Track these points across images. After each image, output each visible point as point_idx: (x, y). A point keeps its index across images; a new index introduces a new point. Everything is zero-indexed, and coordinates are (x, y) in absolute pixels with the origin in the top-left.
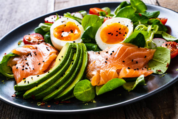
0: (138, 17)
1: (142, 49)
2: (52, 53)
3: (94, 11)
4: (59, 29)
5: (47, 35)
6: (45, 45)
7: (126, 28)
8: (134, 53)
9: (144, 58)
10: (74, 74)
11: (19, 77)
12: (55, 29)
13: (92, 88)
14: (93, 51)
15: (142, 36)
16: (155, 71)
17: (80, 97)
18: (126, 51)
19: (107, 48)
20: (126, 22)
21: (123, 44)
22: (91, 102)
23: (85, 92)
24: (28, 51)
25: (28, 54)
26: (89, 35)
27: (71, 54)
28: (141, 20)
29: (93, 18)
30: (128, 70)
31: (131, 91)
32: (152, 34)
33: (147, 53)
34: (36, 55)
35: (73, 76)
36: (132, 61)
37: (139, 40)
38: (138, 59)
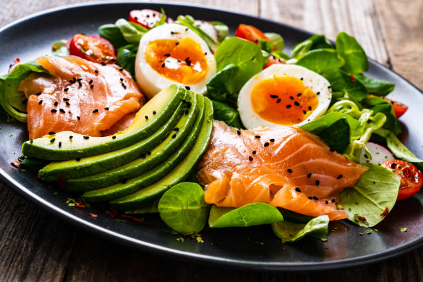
0: (347, 81)
1: (338, 158)
2: (131, 97)
3: (248, 33)
4: (160, 48)
5: (126, 51)
6: (118, 73)
7: (314, 97)
8: (317, 160)
9: (335, 177)
10: (171, 162)
11: (39, 126)
12: (151, 43)
13: (202, 208)
14: (227, 123)
15: (346, 128)
16: (351, 217)
17: (170, 218)
18: (301, 149)
19: (260, 128)
20: (318, 84)
21: (298, 130)
22: (191, 238)
23: (186, 210)
24: (76, 73)
25: (74, 79)
26: (226, 84)
27: (175, 112)
28: (350, 90)
29: (247, 49)
30: (294, 194)
31: (289, 244)
32: (369, 130)
33: (347, 170)
34: (92, 87)
35: (167, 165)
36: (309, 176)
37: (336, 135)
38: (323, 176)
